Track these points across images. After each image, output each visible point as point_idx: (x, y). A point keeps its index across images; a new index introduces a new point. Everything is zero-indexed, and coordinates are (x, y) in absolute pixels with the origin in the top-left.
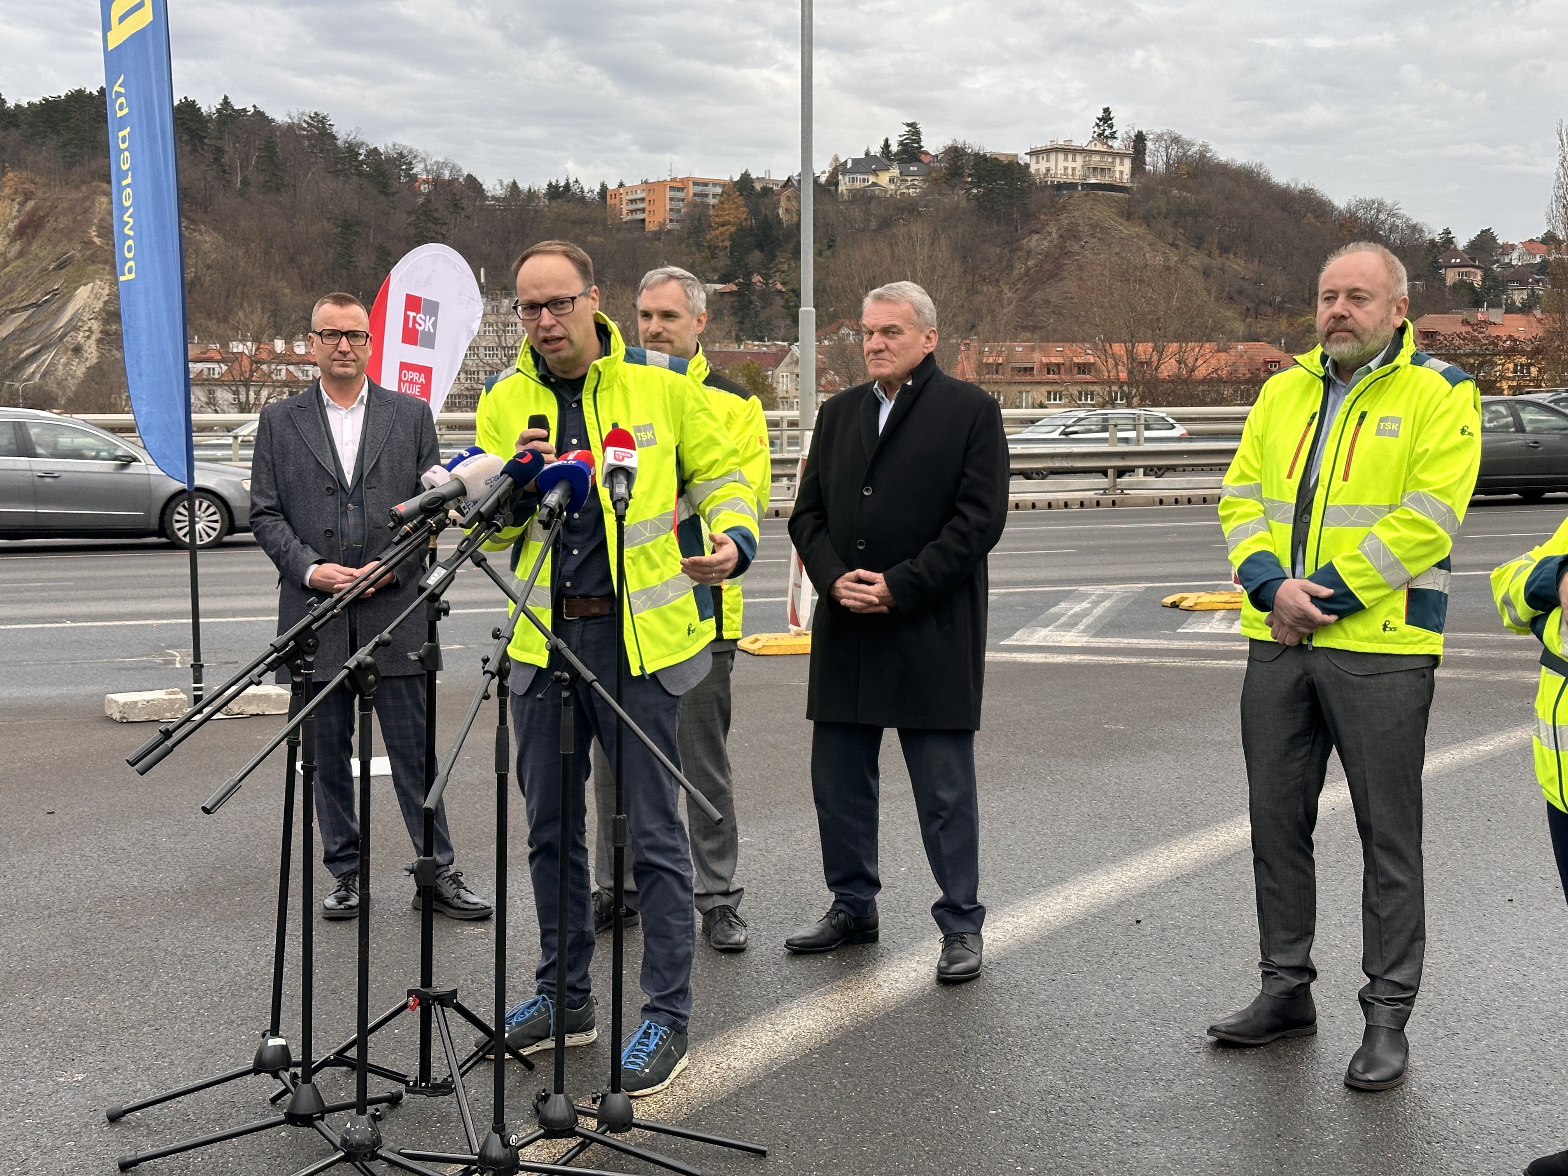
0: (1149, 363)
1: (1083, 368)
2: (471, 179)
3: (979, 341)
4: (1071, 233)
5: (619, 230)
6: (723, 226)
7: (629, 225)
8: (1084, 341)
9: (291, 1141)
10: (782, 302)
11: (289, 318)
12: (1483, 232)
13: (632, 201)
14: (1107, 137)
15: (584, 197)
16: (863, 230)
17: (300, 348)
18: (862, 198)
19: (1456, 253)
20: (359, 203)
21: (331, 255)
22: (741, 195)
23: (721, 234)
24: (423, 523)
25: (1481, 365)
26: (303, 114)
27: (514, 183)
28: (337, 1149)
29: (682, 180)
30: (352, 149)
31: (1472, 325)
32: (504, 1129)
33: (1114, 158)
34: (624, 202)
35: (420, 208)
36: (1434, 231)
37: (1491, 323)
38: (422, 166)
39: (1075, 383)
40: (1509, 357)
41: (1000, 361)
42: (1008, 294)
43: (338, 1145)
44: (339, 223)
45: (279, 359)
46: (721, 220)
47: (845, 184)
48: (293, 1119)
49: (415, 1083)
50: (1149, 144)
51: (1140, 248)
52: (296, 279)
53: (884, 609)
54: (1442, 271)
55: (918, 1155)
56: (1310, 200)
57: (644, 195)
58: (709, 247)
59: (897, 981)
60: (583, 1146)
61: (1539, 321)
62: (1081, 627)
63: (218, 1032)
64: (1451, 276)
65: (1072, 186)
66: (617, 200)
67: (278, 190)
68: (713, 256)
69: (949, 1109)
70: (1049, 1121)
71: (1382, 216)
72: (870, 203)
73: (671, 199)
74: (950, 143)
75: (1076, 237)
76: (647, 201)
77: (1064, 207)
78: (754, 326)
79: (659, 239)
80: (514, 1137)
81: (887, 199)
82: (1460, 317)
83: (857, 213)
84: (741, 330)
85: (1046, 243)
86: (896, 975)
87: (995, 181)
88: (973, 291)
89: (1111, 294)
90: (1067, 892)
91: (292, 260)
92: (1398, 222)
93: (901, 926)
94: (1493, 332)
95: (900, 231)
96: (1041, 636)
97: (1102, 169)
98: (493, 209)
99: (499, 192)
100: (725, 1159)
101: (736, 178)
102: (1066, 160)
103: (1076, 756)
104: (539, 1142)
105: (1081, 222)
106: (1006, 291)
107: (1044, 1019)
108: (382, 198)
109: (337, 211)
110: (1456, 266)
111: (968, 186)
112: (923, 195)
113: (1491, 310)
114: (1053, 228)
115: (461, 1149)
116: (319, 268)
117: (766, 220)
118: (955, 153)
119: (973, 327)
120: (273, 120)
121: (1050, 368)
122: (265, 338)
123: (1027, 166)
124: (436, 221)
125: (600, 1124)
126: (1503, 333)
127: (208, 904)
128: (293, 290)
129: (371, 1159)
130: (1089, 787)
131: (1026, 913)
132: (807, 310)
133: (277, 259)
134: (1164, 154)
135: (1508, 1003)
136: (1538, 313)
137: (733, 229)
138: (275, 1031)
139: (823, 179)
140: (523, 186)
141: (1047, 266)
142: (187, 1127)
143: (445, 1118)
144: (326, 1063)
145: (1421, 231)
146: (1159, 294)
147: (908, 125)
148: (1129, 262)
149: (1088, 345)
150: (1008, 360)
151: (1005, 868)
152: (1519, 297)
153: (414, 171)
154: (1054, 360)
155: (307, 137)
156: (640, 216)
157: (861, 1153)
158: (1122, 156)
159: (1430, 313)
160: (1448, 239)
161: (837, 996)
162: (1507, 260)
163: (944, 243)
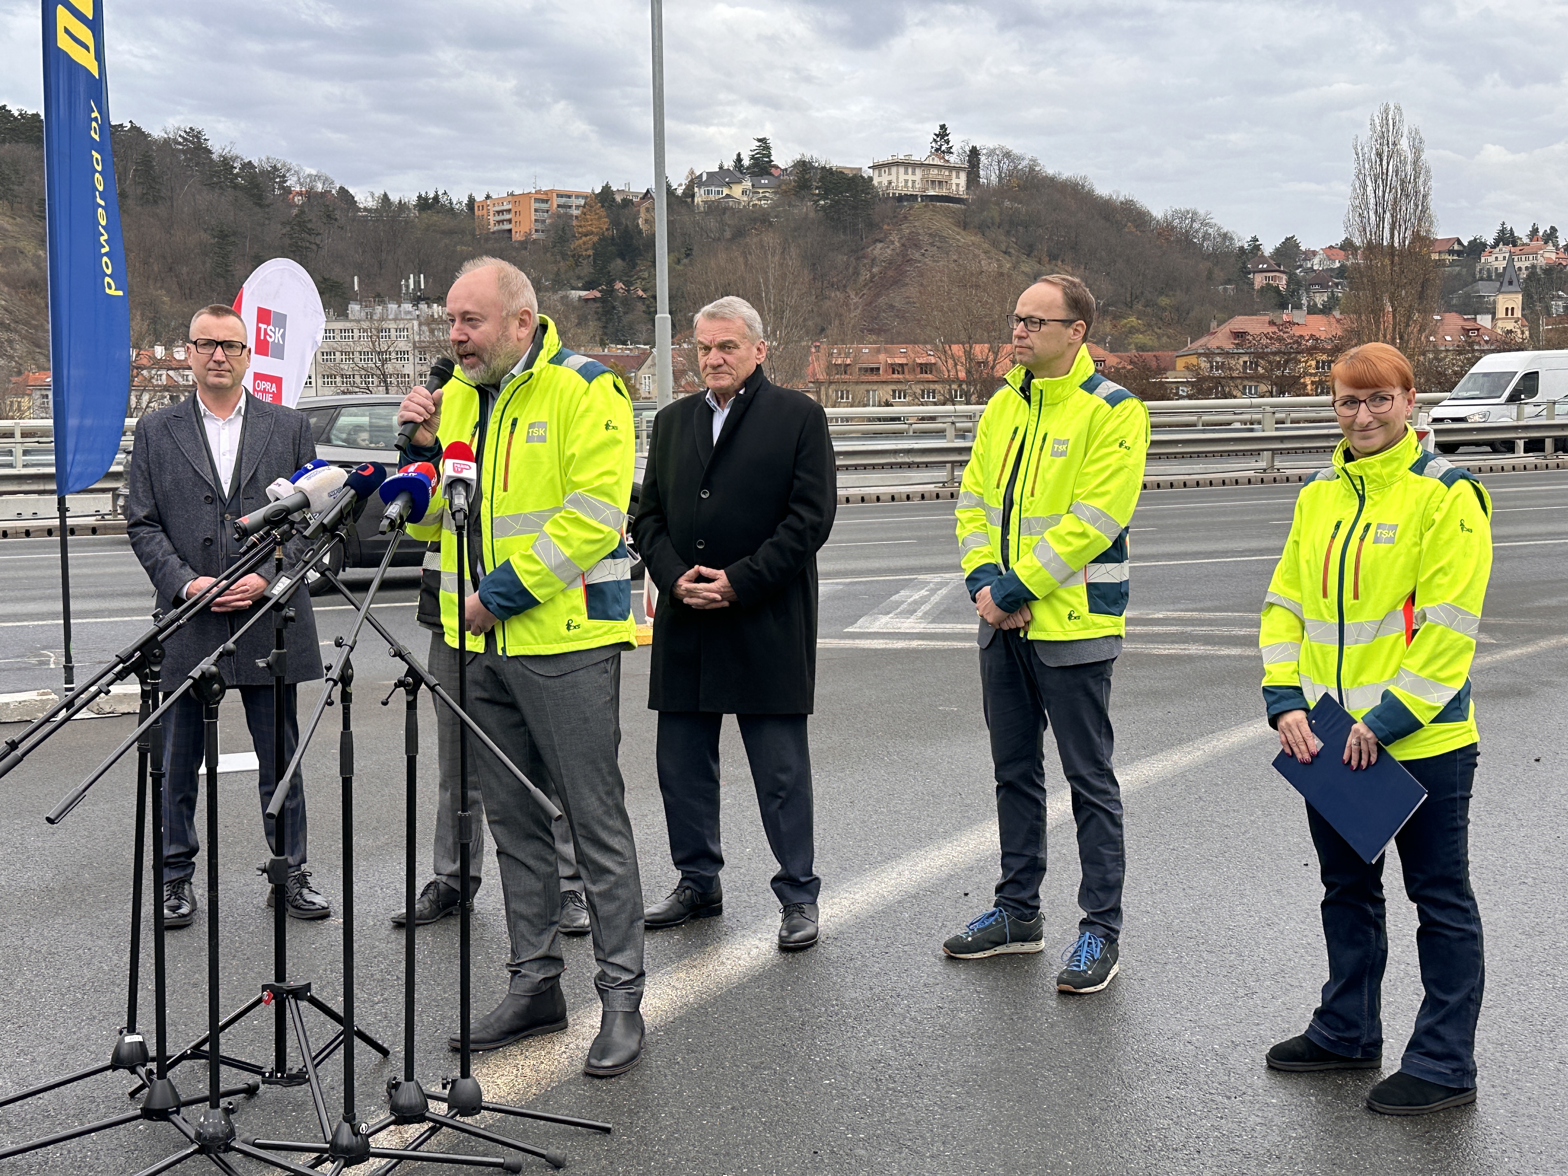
0: (986, 363)
1: (925, 368)
2: (343, 191)
3: (829, 343)
4: (913, 242)
5: (487, 240)
6: (586, 235)
7: (496, 235)
8: (925, 342)
9: (149, 1134)
10: (644, 308)
11: (168, 325)
12: (1287, 239)
13: (498, 212)
14: (943, 152)
15: (452, 209)
16: (719, 239)
17: (180, 354)
18: (716, 209)
19: (1263, 259)
20: (235, 214)
21: (208, 265)
22: (603, 206)
23: (584, 243)
24: (268, 534)
25: (1287, 362)
26: (179, 129)
27: (385, 195)
28: (192, 1142)
29: (546, 193)
30: (226, 163)
31: (1278, 326)
32: (354, 1118)
33: (950, 171)
34: (491, 213)
35: (294, 219)
36: (1243, 239)
37: (1294, 324)
38: (295, 179)
39: (919, 382)
40: (1311, 355)
41: (848, 361)
42: (855, 299)
43: (193, 1136)
44: (215, 234)
45: (159, 364)
46: (584, 230)
47: (700, 195)
48: (148, 1114)
49: (271, 1074)
50: (983, 159)
51: (975, 256)
52: (175, 287)
53: (726, 604)
54: (1251, 276)
55: (756, 1127)
56: (1131, 211)
57: (510, 207)
58: (573, 256)
59: (739, 959)
60: (433, 1131)
61: (1338, 321)
62: (919, 614)
63: (80, 1029)
64: (1259, 280)
65: (913, 198)
66: (485, 211)
67: (156, 202)
68: (577, 264)
69: (785, 1081)
70: (878, 1089)
71: (1196, 225)
72: (724, 213)
73: (536, 210)
74: (798, 157)
75: (917, 246)
76: (513, 212)
77: (906, 218)
78: (618, 331)
79: (526, 248)
80: (363, 1125)
81: (740, 211)
82: (1267, 318)
83: (712, 223)
84: (605, 334)
85: (889, 251)
86: (737, 953)
87: (841, 193)
88: (821, 297)
89: (950, 299)
90: (901, 868)
91: (170, 269)
92: (1210, 231)
93: (745, 904)
94: (1296, 331)
95: (752, 240)
96: (882, 623)
97: (940, 182)
98: (365, 219)
99: (371, 204)
100: (570, 1137)
101: (598, 190)
102: (906, 173)
103: (912, 737)
104: (392, 1127)
105: (921, 231)
106: (853, 296)
107: (877, 990)
108: (257, 209)
109: (213, 222)
110: (1263, 271)
111: (816, 198)
112: (773, 207)
113: (1295, 312)
114: (895, 237)
115: (316, 1136)
116: (197, 277)
117: (626, 230)
118: (803, 167)
119: (823, 330)
120: (149, 135)
121: (894, 368)
122: (145, 344)
123: (871, 179)
124: (310, 232)
125: (450, 1108)
126: (1306, 333)
127: (74, 902)
128: (172, 298)
129: (225, 1151)
130: (924, 766)
131: (862, 889)
132: (663, 317)
133: (156, 269)
134: (996, 167)
135: (1302, 962)
136: (1337, 314)
137: (596, 239)
138: (131, 1029)
139: (680, 192)
140: (394, 198)
141: (890, 273)
142: (47, 1123)
143: (299, 1106)
144: (183, 1057)
145: (1232, 239)
146: (994, 299)
147: (759, 140)
148: (966, 269)
149: (929, 347)
150: (855, 361)
151: (844, 847)
152: (1320, 299)
153: (288, 184)
154: (898, 361)
155: (183, 152)
156: (507, 226)
157: (702, 1127)
158: (958, 169)
159: (1240, 314)
160: (1256, 247)
161: (683, 975)
162: (1309, 265)
163: (794, 251)
